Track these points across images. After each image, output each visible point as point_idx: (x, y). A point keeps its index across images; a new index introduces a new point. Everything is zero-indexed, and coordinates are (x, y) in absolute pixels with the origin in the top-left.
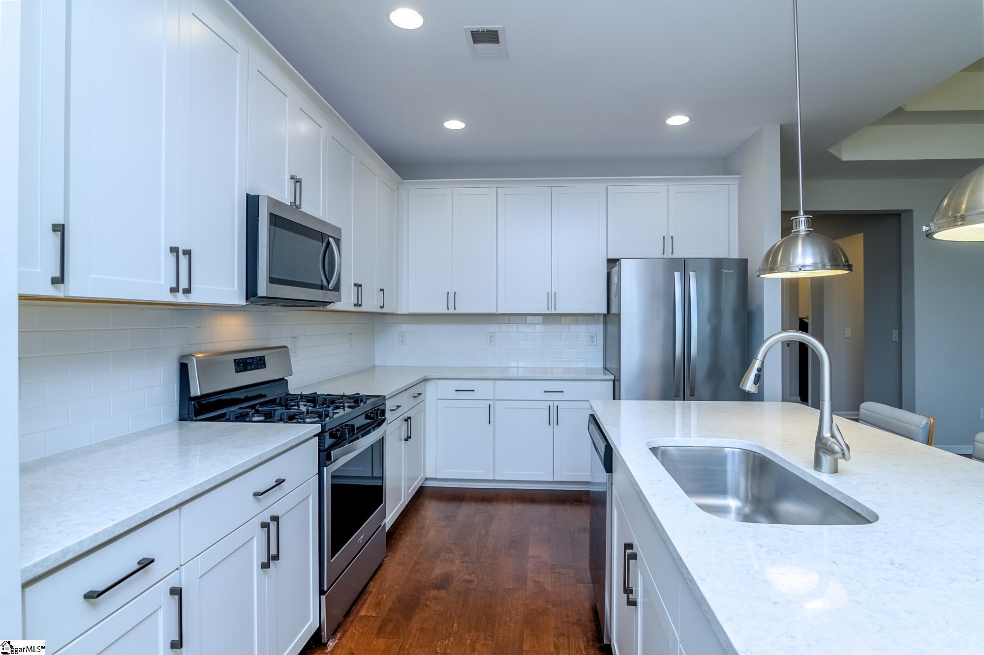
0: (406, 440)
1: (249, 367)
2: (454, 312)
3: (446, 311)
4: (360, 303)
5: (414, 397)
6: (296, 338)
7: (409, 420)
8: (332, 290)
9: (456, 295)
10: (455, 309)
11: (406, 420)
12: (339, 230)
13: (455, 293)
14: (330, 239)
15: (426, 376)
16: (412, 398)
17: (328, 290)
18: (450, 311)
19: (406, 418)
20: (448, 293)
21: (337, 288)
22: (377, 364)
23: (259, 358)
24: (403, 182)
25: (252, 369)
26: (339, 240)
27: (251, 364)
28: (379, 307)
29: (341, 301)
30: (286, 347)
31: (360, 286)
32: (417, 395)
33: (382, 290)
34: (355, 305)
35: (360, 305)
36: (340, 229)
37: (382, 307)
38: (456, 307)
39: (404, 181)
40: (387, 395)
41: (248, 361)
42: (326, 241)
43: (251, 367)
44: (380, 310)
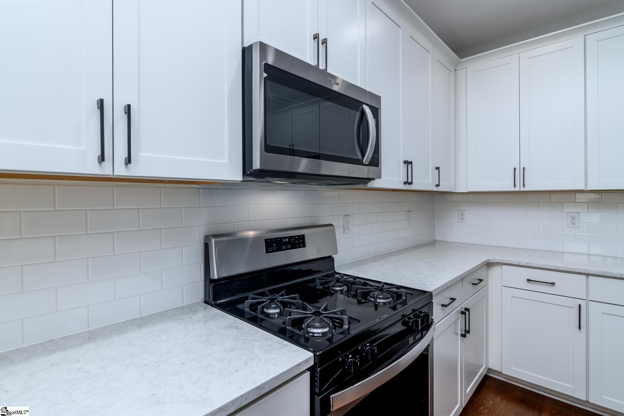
0: (463, 336)
1: (284, 247)
2: (522, 189)
3: (513, 189)
4: (410, 181)
5: (473, 284)
6: (349, 215)
7: (467, 313)
8: (367, 165)
9: (525, 171)
10: (524, 186)
11: (463, 313)
12: (378, 98)
13: (524, 168)
14: (364, 106)
15: (488, 260)
16: (472, 285)
17: (362, 164)
18: (517, 189)
19: (463, 310)
20: (515, 169)
21: (375, 162)
22: (437, 238)
23: (297, 237)
24: (460, 62)
25: (286, 249)
26: (378, 109)
27: (286, 244)
28: (435, 186)
29: (381, 178)
30: (331, 225)
31: (411, 163)
32: (477, 282)
33: (438, 168)
34: (405, 183)
35: (411, 183)
36: (380, 97)
37: (438, 186)
38: (525, 184)
39: (462, 60)
40: (435, 290)
41: (284, 240)
42: (360, 109)
43: (286, 247)
44: (435, 189)
